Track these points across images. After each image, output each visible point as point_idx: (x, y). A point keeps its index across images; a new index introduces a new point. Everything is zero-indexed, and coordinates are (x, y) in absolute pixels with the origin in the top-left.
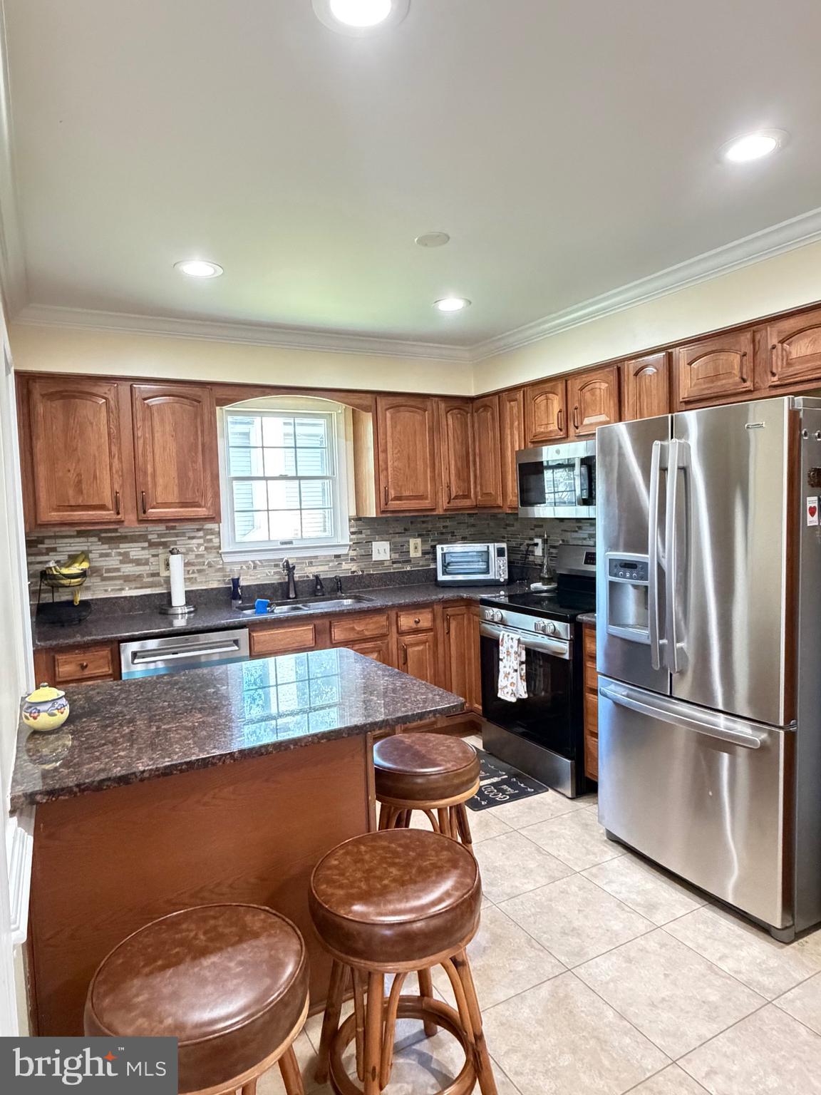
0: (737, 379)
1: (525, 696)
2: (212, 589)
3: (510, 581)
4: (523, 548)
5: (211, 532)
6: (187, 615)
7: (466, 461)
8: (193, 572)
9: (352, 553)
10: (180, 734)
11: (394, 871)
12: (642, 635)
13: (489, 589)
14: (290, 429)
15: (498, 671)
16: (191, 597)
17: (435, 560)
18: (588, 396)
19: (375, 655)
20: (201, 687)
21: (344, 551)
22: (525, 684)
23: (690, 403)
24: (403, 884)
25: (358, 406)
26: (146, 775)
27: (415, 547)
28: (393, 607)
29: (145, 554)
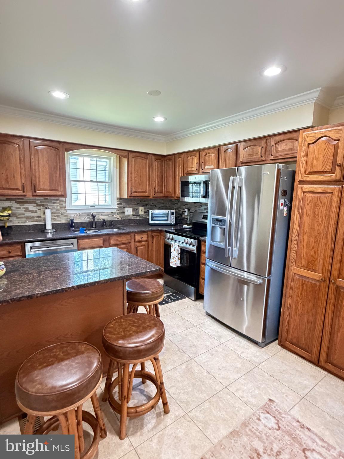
0: (259, 156)
1: (180, 265)
2: (62, 223)
3: (176, 224)
4: (181, 212)
5: (62, 201)
6: (52, 233)
7: (161, 179)
8: (55, 216)
9: (118, 212)
10: (52, 279)
11: (134, 328)
12: (222, 245)
13: (168, 227)
14: (94, 163)
15: (171, 256)
16: (54, 226)
17: (149, 215)
18: (207, 158)
19: (126, 250)
20: (60, 261)
21: (115, 211)
22: (180, 261)
23: (243, 164)
24: (137, 333)
25: (122, 156)
26: (39, 295)
27: (141, 210)
28: (133, 232)
29: (35, 209)
